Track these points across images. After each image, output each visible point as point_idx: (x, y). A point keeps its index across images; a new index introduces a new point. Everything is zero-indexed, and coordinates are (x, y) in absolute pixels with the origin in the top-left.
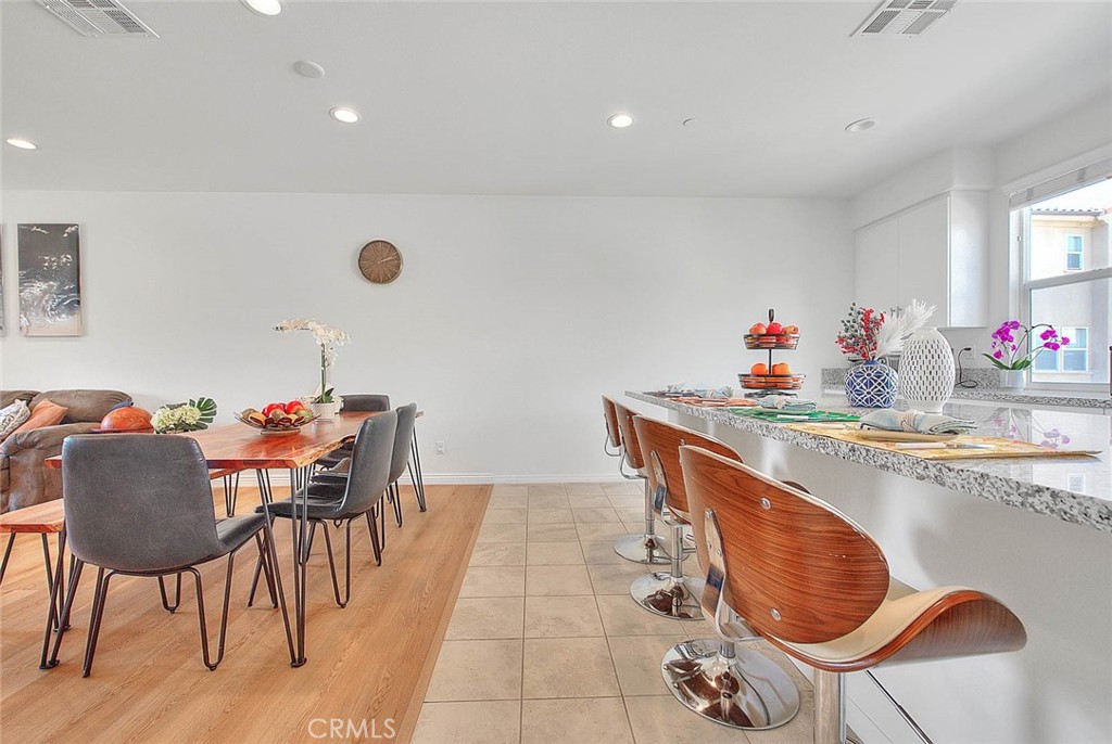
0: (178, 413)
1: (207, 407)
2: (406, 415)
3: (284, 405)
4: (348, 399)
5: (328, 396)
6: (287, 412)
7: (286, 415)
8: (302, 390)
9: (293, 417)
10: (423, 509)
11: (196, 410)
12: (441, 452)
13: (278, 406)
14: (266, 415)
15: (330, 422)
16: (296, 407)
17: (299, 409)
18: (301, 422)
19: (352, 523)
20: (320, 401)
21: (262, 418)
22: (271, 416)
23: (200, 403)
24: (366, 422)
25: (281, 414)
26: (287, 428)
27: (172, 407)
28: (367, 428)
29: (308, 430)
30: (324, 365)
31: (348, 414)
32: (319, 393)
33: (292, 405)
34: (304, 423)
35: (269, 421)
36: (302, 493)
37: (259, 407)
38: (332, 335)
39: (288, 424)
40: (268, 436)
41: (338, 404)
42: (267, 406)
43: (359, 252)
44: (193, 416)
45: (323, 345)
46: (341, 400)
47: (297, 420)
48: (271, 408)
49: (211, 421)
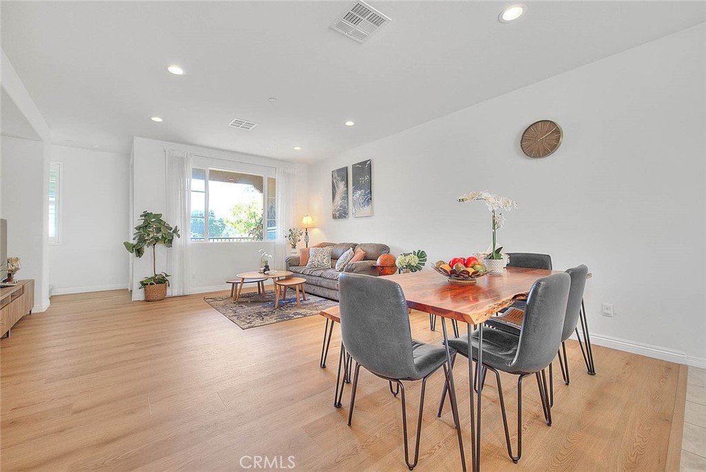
0: (408, 258)
1: (421, 255)
2: (578, 276)
3: (464, 259)
4: (512, 256)
5: (497, 253)
6: (466, 265)
7: (465, 269)
8: (478, 248)
9: (471, 270)
10: (591, 371)
11: (416, 257)
12: (607, 315)
13: (459, 260)
14: (451, 266)
15: (500, 276)
16: (473, 262)
17: (475, 264)
18: (476, 274)
19: (524, 380)
20: (491, 257)
21: (448, 269)
22: (454, 268)
23: (418, 253)
24: (538, 284)
25: (462, 267)
26: (466, 279)
27: (405, 255)
28: (540, 290)
29: (481, 282)
30: (494, 228)
31: (514, 269)
32: (490, 250)
33: (469, 260)
34: (478, 276)
35: (453, 272)
36: (477, 334)
37: (448, 259)
38: (501, 202)
39: (466, 276)
40: (452, 284)
41: (506, 260)
42: (451, 259)
43: (522, 135)
44: (415, 261)
45: (493, 211)
46: (507, 257)
47: (473, 273)
48: (455, 261)
49: (424, 264)
